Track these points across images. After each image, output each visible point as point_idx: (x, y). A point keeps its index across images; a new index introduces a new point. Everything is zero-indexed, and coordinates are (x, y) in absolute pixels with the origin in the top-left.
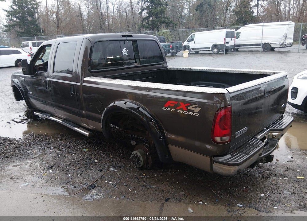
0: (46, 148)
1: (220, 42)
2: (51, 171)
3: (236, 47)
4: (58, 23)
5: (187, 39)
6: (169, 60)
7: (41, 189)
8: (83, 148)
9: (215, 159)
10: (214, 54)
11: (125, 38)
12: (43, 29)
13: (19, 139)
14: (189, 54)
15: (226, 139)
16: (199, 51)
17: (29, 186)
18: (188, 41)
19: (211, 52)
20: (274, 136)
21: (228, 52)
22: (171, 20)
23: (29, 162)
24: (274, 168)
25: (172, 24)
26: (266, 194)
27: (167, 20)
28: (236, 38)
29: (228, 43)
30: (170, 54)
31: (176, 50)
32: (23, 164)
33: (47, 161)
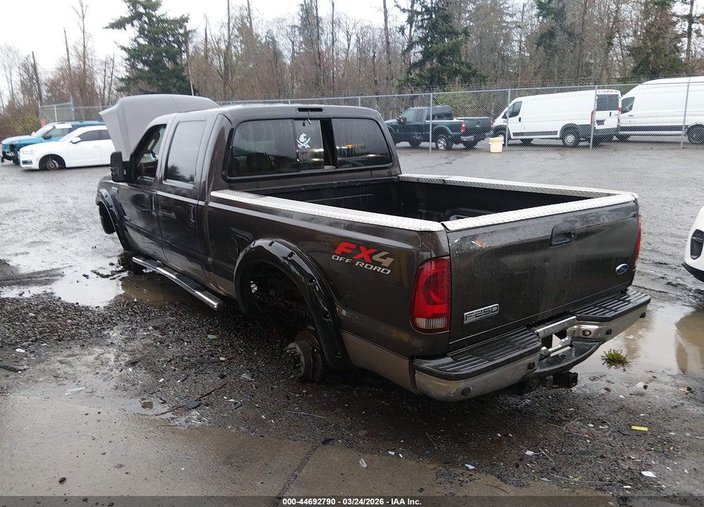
0: (138, 328)
1: (582, 119)
2: (130, 370)
3: (621, 133)
4: (227, 75)
5: (504, 112)
6: (453, 158)
7: (102, 400)
8: (209, 333)
9: (417, 362)
10: (565, 146)
11: (304, 114)
12: (196, 87)
13: (96, 307)
14: (504, 145)
15: (439, 323)
16: (531, 140)
17: (82, 393)
18: (505, 117)
19: (560, 142)
20: (588, 333)
21: (602, 144)
22: (474, 68)
23: (98, 350)
24: (589, 405)
25: (477, 76)
26: (540, 451)
27: (464, 69)
28: (623, 111)
29: (601, 122)
30: (461, 146)
31: (475, 137)
32: (86, 353)
33: (131, 351)
